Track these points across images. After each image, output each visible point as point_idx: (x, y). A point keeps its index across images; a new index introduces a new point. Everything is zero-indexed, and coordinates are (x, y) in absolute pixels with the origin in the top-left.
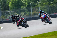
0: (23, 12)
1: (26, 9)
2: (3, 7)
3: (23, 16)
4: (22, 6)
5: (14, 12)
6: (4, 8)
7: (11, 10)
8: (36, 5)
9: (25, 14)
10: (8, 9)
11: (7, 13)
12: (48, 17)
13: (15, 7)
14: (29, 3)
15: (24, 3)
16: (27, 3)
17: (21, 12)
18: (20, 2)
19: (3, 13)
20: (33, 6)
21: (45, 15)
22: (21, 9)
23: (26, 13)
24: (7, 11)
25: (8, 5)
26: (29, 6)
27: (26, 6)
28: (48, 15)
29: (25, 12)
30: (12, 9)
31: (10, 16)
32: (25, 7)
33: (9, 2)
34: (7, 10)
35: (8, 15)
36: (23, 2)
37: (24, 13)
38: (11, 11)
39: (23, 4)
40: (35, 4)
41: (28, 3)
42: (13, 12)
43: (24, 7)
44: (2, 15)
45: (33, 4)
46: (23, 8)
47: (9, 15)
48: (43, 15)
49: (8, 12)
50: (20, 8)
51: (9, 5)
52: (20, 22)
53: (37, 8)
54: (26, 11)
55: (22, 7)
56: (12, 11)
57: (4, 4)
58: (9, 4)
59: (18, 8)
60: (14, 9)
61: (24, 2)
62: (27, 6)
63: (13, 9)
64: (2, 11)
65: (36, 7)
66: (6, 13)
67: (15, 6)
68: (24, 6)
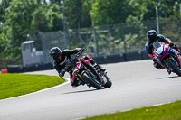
0: (133, 34)
1: (142, 25)
2: (74, 18)
3: (134, 44)
4: (130, 16)
5: (106, 34)
6: (77, 21)
7: (96, 28)
8: (172, 13)
9: (138, 39)
10: (88, 24)
11: (86, 38)
12: (176, 52)
13: (108, 20)
14: (150, 7)
15: (137, 8)
16: (143, 8)
17: (125, 33)
18: (124, 3)
19: (72, 37)
20: (163, 16)
21: (166, 46)
22: (128, 26)
23: (142, 35)
24: (85, 29)
25: (88, 12)
26: (150, 15)
27: (142, 16)
28: (176, 48)
29: (138, 33)
30: (98, 24)
31: (94, 46)
32: (139, 19)
33: (90, 5)
34: (85, 27)
35: (87, 43)
36: (133, 3)
37: (136, 36)
38: (98, 32)
39: (133, 9)
40: (169, 11)
41: (148, 8)
42: (103, 34)
43: (134, 18)
44: (71, 43)
45: (164, 9)
46: (133, 21)
47: (91, 43)
48: (159, 46)
49: (89, 32)
50: (124, 21)
51: (92, 13)
52: (81, 71)
53: (176, 21)
54: (141, 32)
55: (128, 19)
56: (101, 29)
57: (75, 9)
58: (91, 9)
59: (117, 23)
60: (105, 23)
61: (136, 4)
62: (144, 16)
63: (102, 24)
64: (71, 30)
65: (172, 20)
66: (82, 35)
67: (110, 16)
68: (134, 15)
